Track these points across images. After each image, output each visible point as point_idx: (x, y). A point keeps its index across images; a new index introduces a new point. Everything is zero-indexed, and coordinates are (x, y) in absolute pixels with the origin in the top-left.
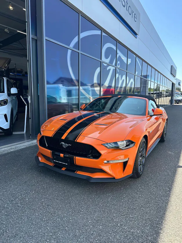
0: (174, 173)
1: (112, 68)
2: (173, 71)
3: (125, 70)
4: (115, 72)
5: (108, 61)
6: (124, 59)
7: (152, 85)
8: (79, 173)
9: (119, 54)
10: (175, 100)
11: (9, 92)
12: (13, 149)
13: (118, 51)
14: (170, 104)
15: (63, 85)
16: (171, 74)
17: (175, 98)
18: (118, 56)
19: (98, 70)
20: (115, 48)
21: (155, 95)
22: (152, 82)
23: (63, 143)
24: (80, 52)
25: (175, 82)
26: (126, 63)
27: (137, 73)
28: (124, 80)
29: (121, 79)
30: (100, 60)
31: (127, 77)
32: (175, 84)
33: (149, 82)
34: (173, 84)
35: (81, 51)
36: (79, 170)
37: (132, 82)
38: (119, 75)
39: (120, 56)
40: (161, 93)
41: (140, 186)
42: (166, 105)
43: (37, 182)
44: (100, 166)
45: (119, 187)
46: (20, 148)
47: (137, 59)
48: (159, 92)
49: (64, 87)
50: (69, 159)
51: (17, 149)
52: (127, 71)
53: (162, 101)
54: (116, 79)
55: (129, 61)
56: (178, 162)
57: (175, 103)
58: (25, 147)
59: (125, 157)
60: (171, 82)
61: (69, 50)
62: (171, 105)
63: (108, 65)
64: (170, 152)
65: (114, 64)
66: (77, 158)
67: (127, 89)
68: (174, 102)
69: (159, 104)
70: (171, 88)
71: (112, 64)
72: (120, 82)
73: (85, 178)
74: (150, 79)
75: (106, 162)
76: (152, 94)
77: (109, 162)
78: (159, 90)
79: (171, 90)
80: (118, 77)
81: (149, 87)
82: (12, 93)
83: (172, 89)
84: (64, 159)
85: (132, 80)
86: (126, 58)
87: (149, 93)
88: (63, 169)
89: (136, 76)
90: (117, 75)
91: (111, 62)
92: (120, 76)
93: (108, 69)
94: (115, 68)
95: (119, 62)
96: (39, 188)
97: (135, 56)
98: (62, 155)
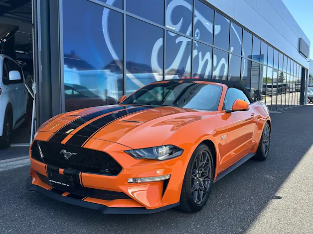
0: (262, 206)
1: (185, 41)
2: (302, 47)
3: (211, 44)
4: (191, 47)
5: (176, 28)
6: (208, 25)
7: (269, 73)
8: (88, 200)
9: (198, 17)
10: (308, 98)
11: (5, 78)
12: (3, 168)
13: (196, 13)
14: (298, 104)
15: (112, 71)
16: (300, 52)
17: (308, 93)
18: (195, 20)
19: (159, 43)
20: (190, 7)
21: (274, 89)
22: (269, 67)
23: (65, 151)
24: (124, 12)
25: (307, 66)
26: (211, 32)
27: (232, 49)
28: (207, 61)
29: (203, 59)
30: (163, 27)
31: (215, 56)
32: (307, 70)
33: (265, 68)
34: (303, 69)
35: (127, 10)
36: (90, 196)
37: (223, 65)
38: (198, 53)
39: (199, 21)
40: (285, 85)
41: (194, 225)
42: (292, 105)
43: (24, 216)
44: (120, 187)
45: (158, 225)
46: (15, 167)
47: (232, 25)
48: (281, 83)
49: (114, 74)
50: (71, 177)
51: (9, 168)
52: (213, 46)
53: (287, 100)
54: (193, 59)
55: (218, 29)
56: (276, 190)
57: (309, 103)
58: (23, 165)
59: (165, 173)
60: (301, 67)
61: (105, 9)
62: (301, 105)
63: (178, 35)
64: (268, 176)
65: (188, 33)
66: (84, 174)
67: (213, 76)
68: (307, 100)
69: (278, 104)
70: (300, 77)
71: (185, 33)
72: (201, 64)
73: (96, 208)
74: (265, 63)
75: (131, 180)
76: (270, 86)
77: (136, 181)
78: (281, 81)
79: (300, 79)
80: (197, 56)
81: (264, 76)
82: (10, 79)
83: (302, 78)
84: (65, 178)
85: (223, 61)
86: (212, 25)
87: (264, 86)
88: (65, 195)
89: (230, 55)
90: (195, 52)
91: (183, 30)
92: (200, 54)
93: (177, 41)
94: (190, 40)
95: (197, 31)
96: (22, 225)
97: (228, 21)
98: (61, 171)
